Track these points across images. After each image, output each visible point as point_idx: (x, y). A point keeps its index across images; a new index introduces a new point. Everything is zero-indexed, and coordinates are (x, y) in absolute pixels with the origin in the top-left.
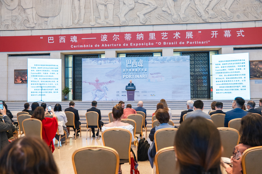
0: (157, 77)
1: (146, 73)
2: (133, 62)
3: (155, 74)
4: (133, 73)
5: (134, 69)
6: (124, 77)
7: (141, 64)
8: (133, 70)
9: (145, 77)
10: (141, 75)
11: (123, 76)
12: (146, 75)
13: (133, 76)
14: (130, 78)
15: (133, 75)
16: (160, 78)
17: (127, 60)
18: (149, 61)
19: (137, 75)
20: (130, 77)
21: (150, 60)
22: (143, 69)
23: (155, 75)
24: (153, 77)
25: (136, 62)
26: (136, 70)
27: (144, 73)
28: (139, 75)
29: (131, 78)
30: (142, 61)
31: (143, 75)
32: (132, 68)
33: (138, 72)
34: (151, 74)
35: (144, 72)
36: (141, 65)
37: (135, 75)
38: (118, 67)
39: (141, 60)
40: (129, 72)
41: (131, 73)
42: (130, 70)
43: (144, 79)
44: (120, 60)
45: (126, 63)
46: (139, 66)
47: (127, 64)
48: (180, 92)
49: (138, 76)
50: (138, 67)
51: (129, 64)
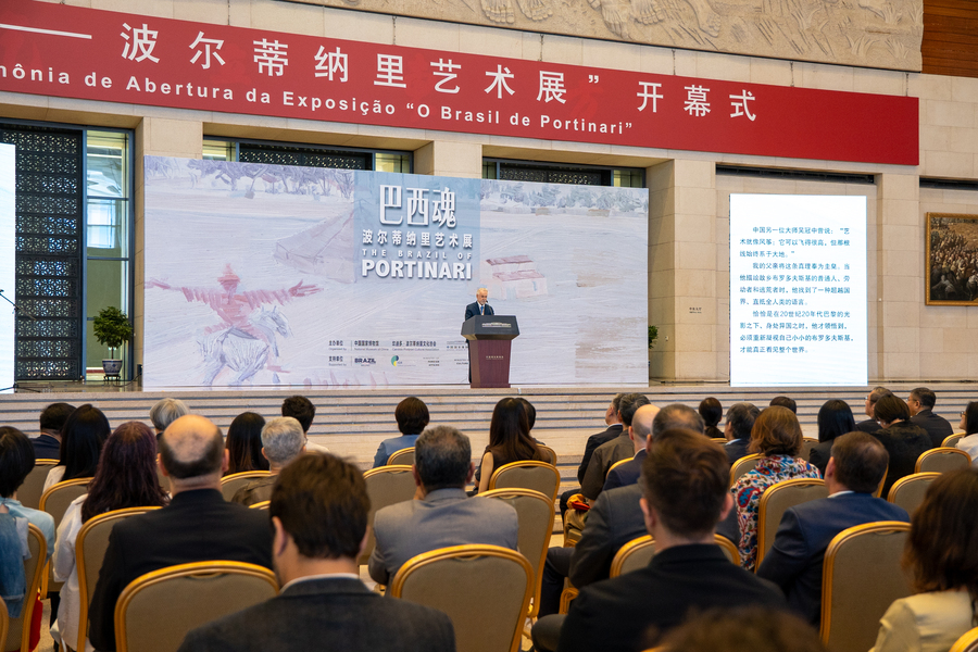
0: (515, 277)
1: (469, 254)
2: (409, 200)
3: (506, 261)
4: (409, 253)
5: (413, 234)
6: (365, 268)
7: (447, 210)
8: (411, 236)
9: (462, 276)
10: (445, 265)
11: (365, 262)
12: (469, 265)
13: (410, 268)
14: (394, 274)
15: (410, 263)
16: (530, 280)
17: (382, 187)
18: (484, 202)
19: (428, 264)
20: (394, 269)
21: (488, 197)
22: (454, 236)
23: (508, 269)
24: (498, 275)
25: (426, 201)
26: (425, 236)
27: (460, 253)
28: (435, 264)
29: (401, 274)
30: (453, 194)
31: (456, 265)
32: (404, 225)
33: (433, 247)
34: (489, 261)
35: (461, 248)
36: (449, 217)
37: (420, 264)
38: (338, 218)
39: (447, 189)
40: (390, 248)
41: (400, 252)
42: (396, 235)
43: (459, 282)
44: (347, 182)
45: (379, 202)
46: (439, 217)
47: (383, 205)
48: (607, 350)
49: (430, 268)
50: (432, 227)
51: (391, 204)
